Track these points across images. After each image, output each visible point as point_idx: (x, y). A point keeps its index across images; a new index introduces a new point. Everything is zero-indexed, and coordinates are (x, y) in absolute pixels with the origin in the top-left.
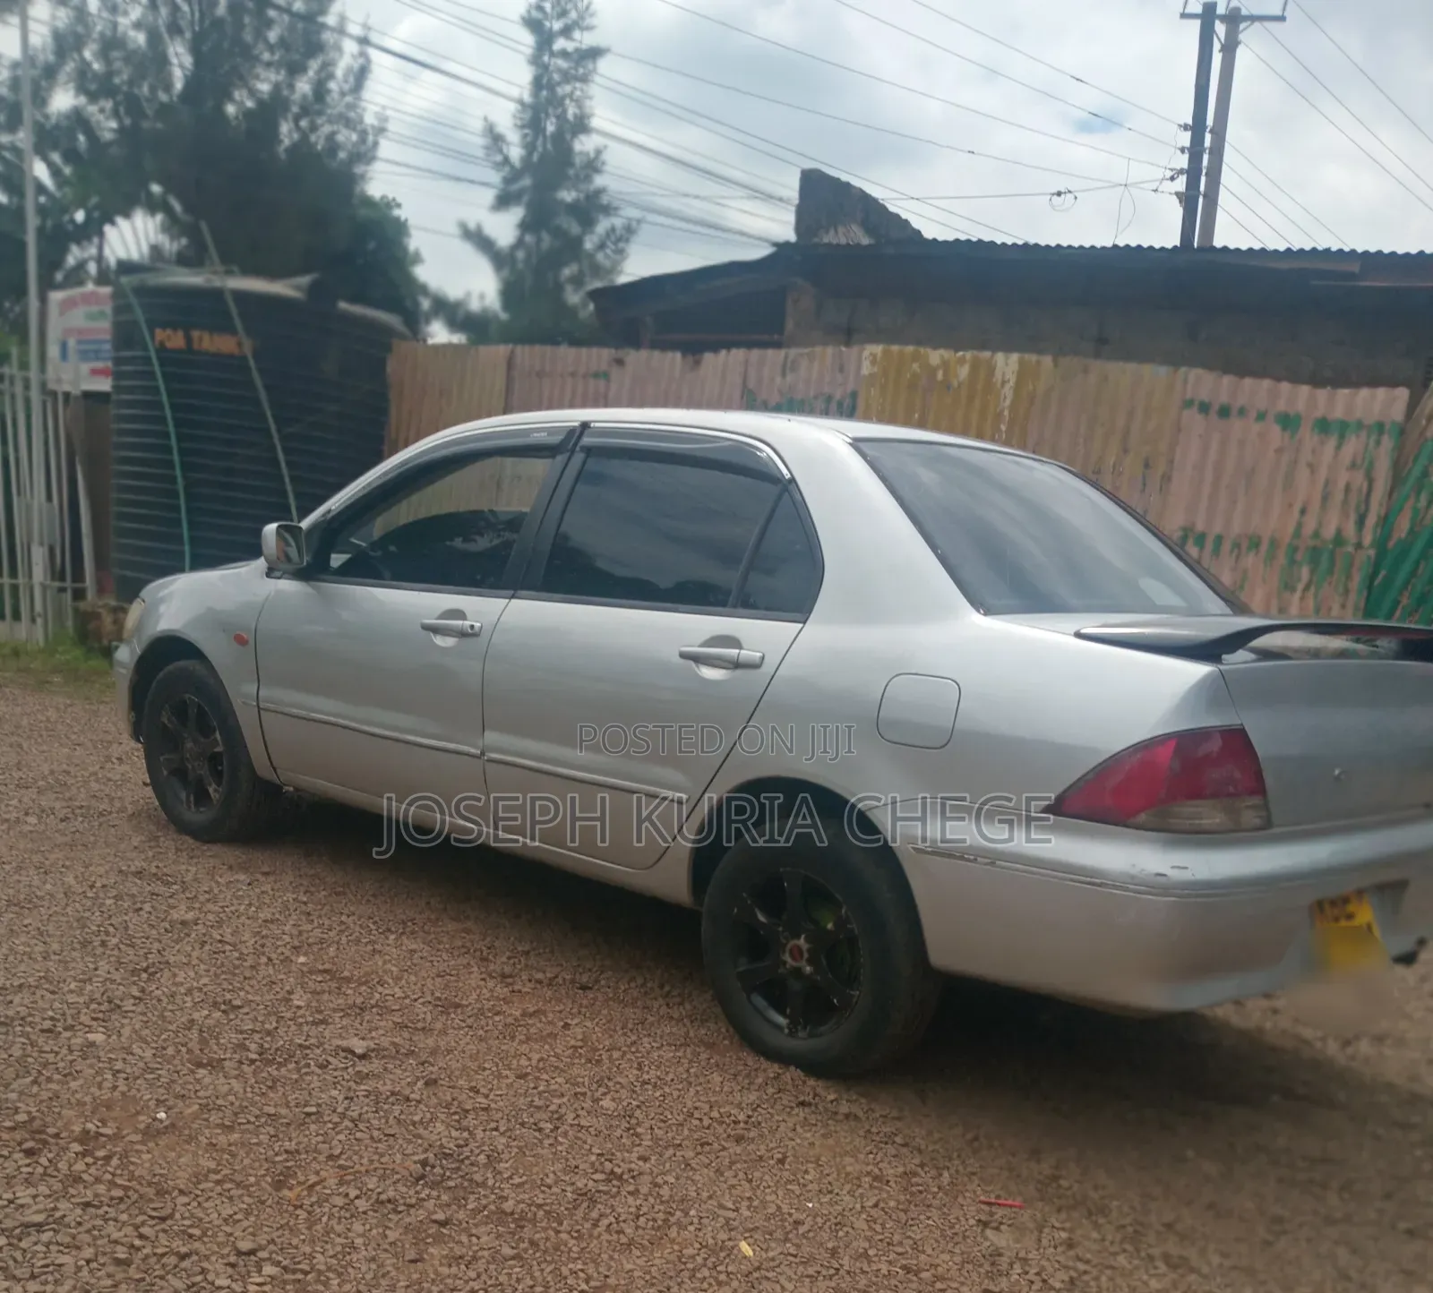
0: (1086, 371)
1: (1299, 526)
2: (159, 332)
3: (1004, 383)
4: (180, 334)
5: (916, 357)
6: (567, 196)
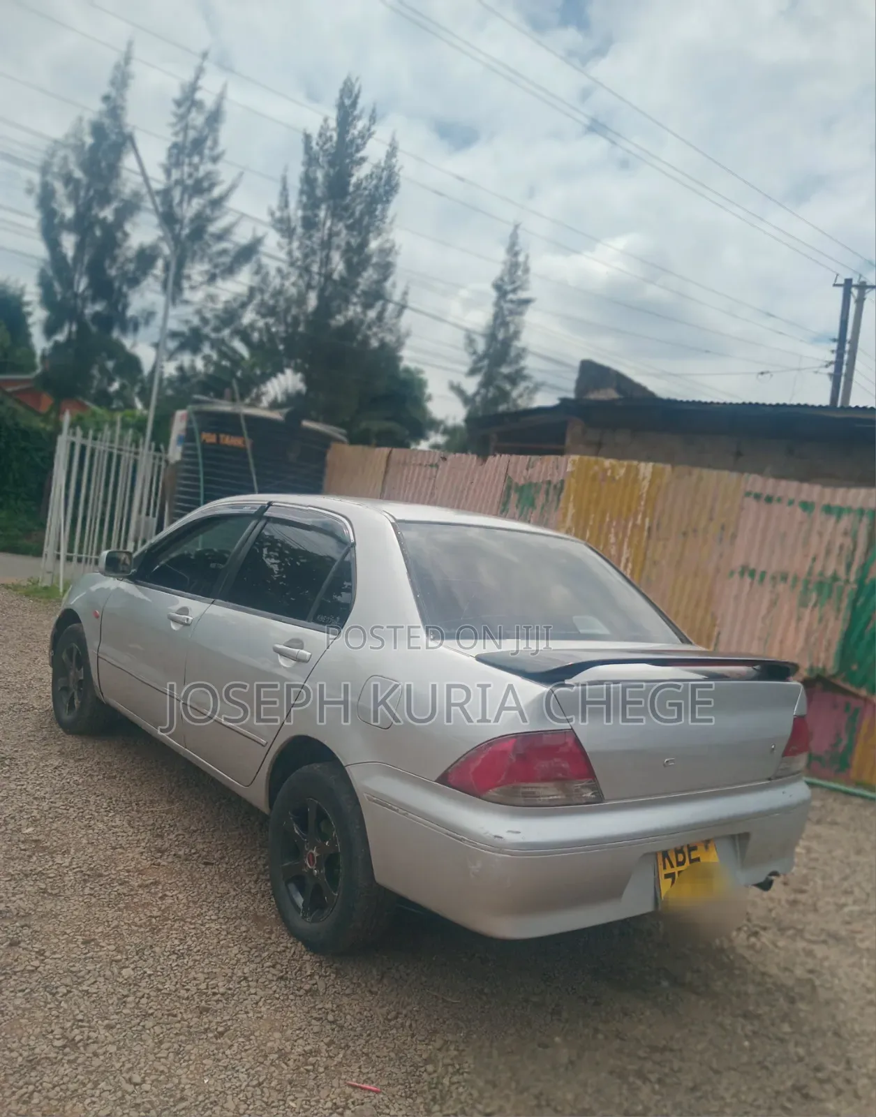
0: (690, 474)
1: (811, 569)
2: (203, 434)
3: (644, 478)
4: (214, 435)
5: (596, 463)
6: (505, 370)
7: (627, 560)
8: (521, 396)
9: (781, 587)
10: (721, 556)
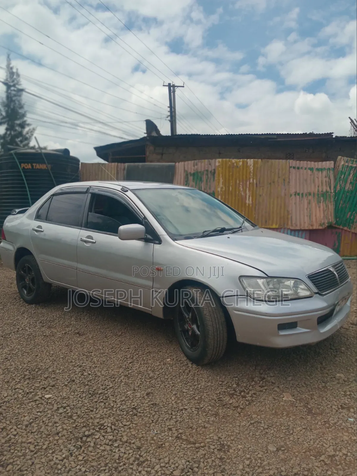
0: (268, 162)
2: (22, 164)
3: (250, 165)
4: (30, 164)
5: (229, 161)
6: (18, 122)
7: (249, 197)
8: (27, 133)
9: (310, 197)
10: (285, 190)
